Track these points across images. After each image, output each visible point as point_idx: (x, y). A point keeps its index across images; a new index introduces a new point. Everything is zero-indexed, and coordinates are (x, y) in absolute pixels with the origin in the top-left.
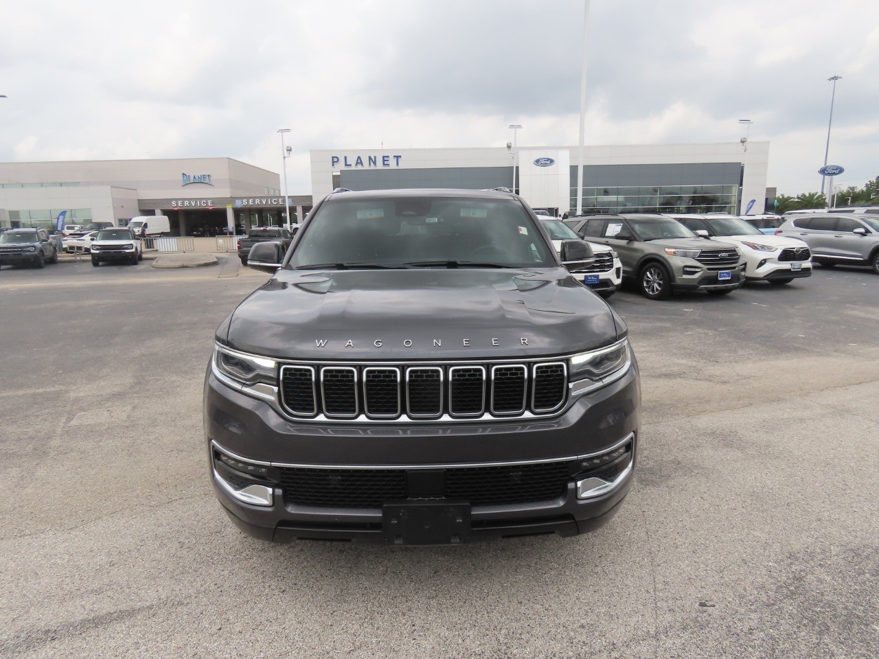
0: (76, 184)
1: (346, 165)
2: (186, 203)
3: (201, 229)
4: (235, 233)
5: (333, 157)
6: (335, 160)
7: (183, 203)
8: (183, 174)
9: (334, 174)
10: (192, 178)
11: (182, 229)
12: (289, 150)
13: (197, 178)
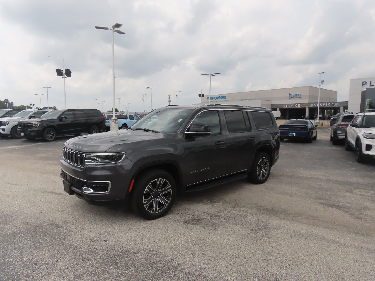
0: (251, 99)
1: (371, 85)
2: (289, 106)
3: (295, 116)
4: (308, 118)
5: (363, 82)
6: (364, 83)
7: (288, 106)
8: (290, 94)
9: (363, 90)
10: (293, 95)
11: (287, 116)
12: (323, 82)
13: (295, 95)
